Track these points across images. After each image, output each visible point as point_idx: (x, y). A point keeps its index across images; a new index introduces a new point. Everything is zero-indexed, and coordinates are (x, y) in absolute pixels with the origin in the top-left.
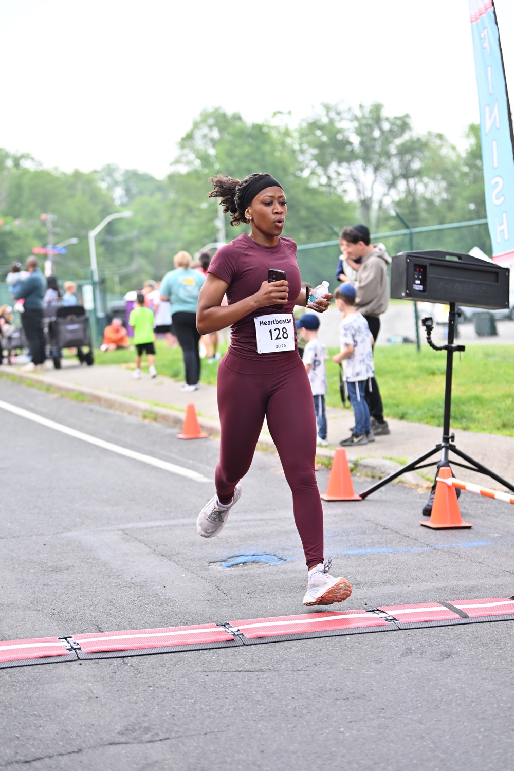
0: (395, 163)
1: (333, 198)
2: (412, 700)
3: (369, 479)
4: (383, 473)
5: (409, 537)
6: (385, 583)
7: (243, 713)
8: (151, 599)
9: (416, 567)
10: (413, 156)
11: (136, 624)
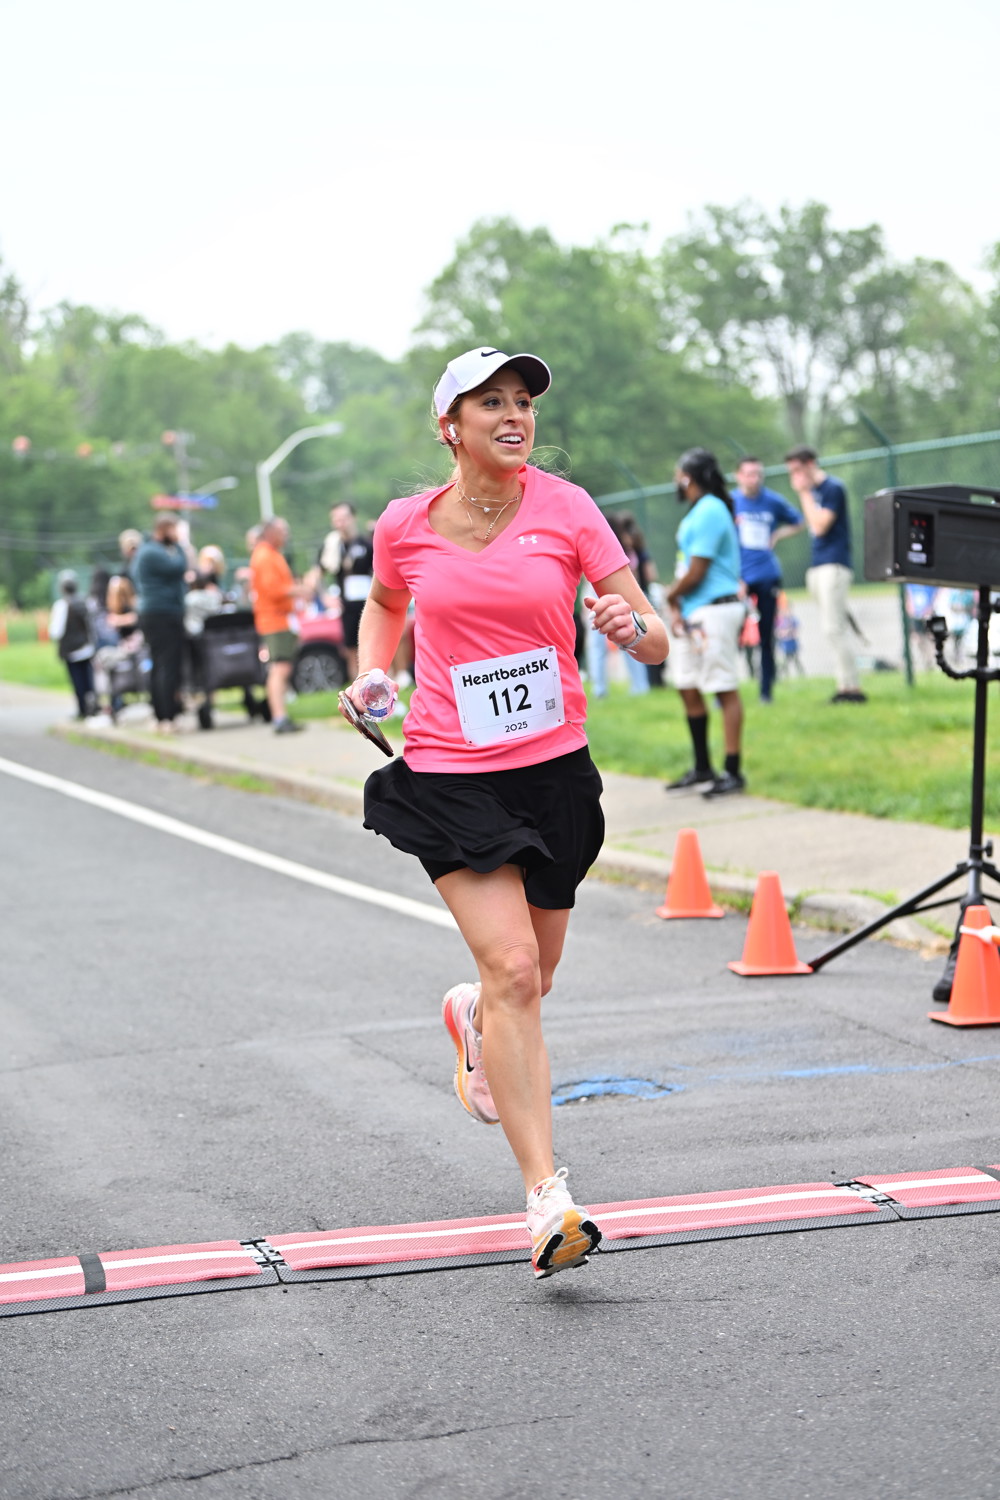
0: (853, 320)
1: (733, 392)
2: (932, 1354)
3: (824, 934)
4: (851, 920)
5: (908, 1043)
6: (867, 1132)
7: (605, 1382)
8: (414, 1166)
9: (926, 1099)
10: (887, 306)
11: (388, 1214)
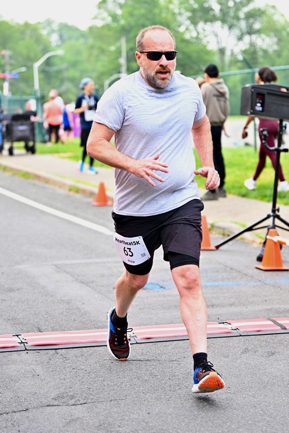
2: (248, 382)
3: (221, 236)
4: (230, 232)
5: (247, 275)
6: (231, 305)
7: (136, 388)
8: (75, 311)
9: (252, 295)
11: (65, 328)
